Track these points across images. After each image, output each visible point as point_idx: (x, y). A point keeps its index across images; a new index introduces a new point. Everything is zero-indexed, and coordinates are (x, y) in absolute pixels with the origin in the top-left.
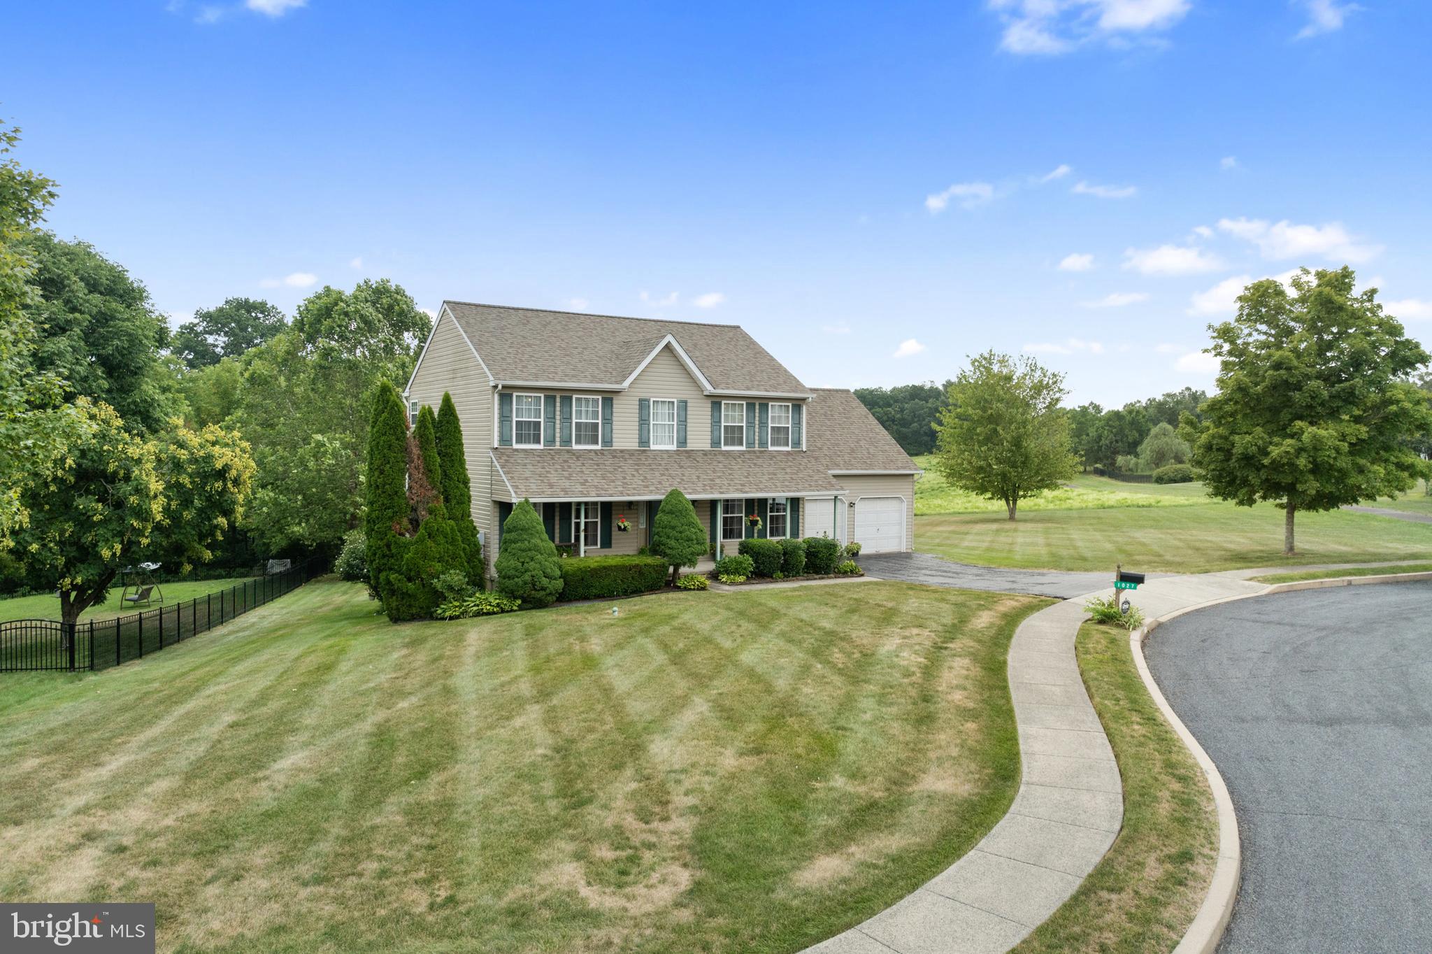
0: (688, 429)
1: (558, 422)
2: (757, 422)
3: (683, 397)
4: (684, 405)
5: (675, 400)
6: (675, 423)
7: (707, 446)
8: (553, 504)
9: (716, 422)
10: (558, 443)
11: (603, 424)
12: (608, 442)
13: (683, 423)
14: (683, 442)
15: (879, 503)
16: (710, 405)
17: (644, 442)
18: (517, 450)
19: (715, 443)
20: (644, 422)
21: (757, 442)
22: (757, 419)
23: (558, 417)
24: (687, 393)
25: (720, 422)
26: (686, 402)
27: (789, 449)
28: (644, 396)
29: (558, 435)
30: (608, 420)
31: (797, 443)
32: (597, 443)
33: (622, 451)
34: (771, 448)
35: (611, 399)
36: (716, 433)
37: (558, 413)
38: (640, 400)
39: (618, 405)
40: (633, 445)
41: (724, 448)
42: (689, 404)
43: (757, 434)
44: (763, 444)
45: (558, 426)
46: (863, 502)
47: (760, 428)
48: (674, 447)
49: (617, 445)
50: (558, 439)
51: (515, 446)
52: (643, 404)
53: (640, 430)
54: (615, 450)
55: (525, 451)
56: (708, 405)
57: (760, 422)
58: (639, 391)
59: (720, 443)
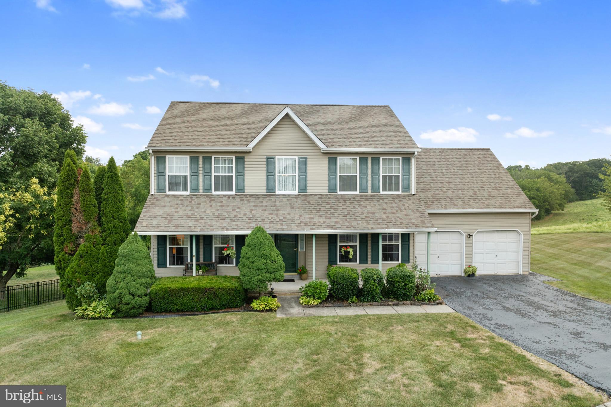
0: (308, 178)
1: (201, 175)
2: (370, 172)
3: (303, 155)
4: (304, 161)
5: (297, 157)
6: (297, 174)
7: (324, 191)
9: (332, 173)
10: (201, 191)
11: (237, 176)
12: (241, 189)
13: (303, 174)
14: (303, 188)
15: (497, 235)
16: (327, 160)
17: (271, 188)
18: (168, 196)
19: (332, 189)
20: (270, 174)
21: (370, 188)
22: (370, 170)
23: (201, 172)
24: (307, 152)
25: (336, 173)
26: (306, 159)
27: (400, 193)
28: (270, 154)
29: (201, 185)
30: (240, 174)
31: (407, 188)
32: (232, 190)
33: (251, 196)
34: (382, 192)
35: (243, 158)
36: (333, 182)
37: (201, 169)
38: (268, 158)
39: (249, 162)
40: (262, 191)
41: (339, 193)
42: (308, 160)
43: (370, 182)
44: (375, 189)
45: (201, 178)
46: (481, 235)
47: (372, 176)
48: (296, 192)
49: (249, 191)
50: (201, 188)
51: (168, 193)
52: (270, 161)
53: (268, 180)
54: (246, 195)
55: (174, 196)
56: (325, 161)
57: (373, 172)
58: (266, 151)
59: (336, 189)
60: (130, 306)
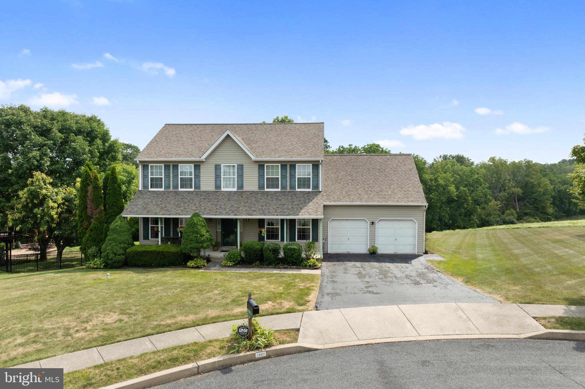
0: (244, 180)
1: (171, 177)
2: (288, 175)
3: (241, 163)
4: (241, 168)
5: (236, 165)
6: (236, 177)
7: (255, 188)
8: (169, 219)
9: (261, 176)
10: (171, 188)
11: (195, 178)
12: (197, 187)
13: (241, 176)
14: (241, 186)
15: (396, 223)
16: (257, 167)
17: (218, 186)
18: (150, 191)
19: (261, 187)
20: (218, 177)
21: (288, 186)
22: (288, 173)
23: (171, 175)
24: (242, 161)
25: (264, 175)
26: (242, 166)
27: (311, 190)
28: (218, 163)
29: (171, 184)
30: (197, 176)
31: (316, 186)
32: (192, 188)
33: (204, 192)
34: (297, 190)
35: (199, 166)
36: (261, 182)
37: (171, 173)
38: (216, 166)
39: (203, 168)
40: (212, 188)
41: (266, 190)
42: (244, 167)
43: (288, 182)
44: (292, 187)
45: (171, 180)
47: (290, 178)
48: (235, 189)
49: (203, 188)
50: (171, 186)
51: (150, 189)
52: (217, 167)
53: (216, 181)
54: (201, 191)
55: (154, 191)
56: (256, 168)
57: (290, 175)
58: (215, 160)
59: (264, 187)
60: (113, 261)
